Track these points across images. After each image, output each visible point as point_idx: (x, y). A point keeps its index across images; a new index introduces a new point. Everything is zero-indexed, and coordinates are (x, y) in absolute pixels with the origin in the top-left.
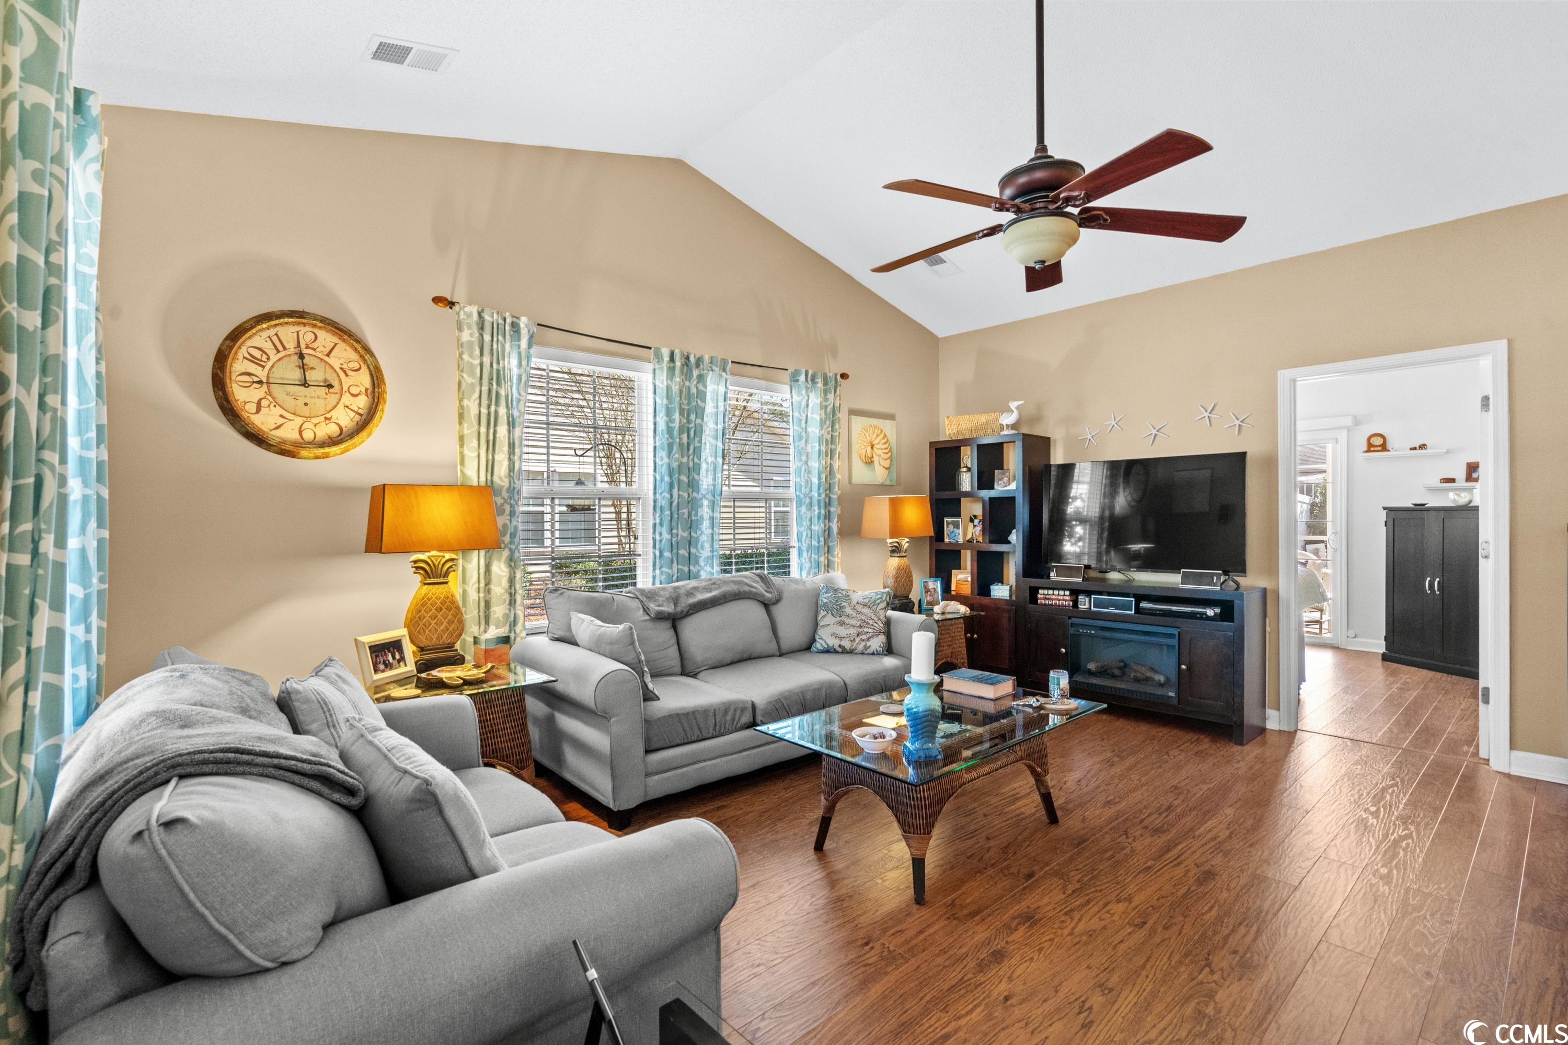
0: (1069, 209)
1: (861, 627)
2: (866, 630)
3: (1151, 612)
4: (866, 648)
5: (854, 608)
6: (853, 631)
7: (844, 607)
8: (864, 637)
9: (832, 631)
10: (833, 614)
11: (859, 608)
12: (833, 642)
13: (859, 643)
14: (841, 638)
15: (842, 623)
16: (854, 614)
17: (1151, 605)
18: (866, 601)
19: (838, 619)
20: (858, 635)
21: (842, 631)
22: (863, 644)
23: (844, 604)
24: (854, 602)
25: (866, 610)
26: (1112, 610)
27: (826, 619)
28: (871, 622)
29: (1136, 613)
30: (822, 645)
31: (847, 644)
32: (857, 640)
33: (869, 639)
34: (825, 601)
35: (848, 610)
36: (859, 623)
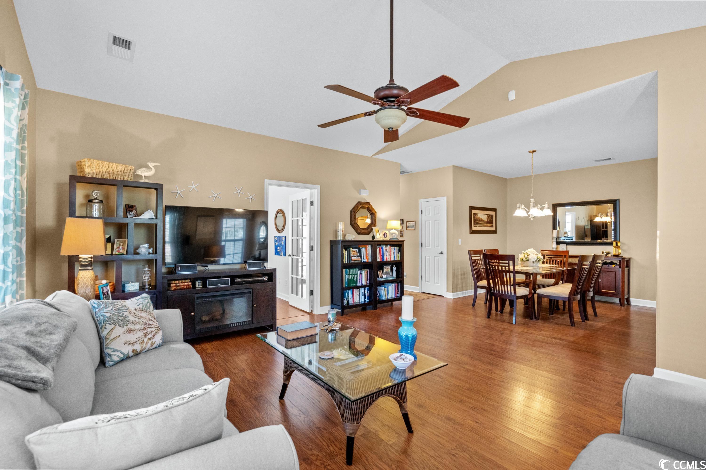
0: (403, 107)
1: (145, 329)
2: (149, 330)
3: (240, 283)
4: (152, 344)
5: (135, 315)
6: (140, 334)
7: (126, 317)
8: (150, 336)
9: (123, 341)
10: (120, 325)
11: (138, 313)
12: (128, 350)
13: (147, 343)
14: (133, 344)
15: (130, 331)
16: (137, 320)
17: (239, 280)
18: (141, 306)
19: (126, 327)
20: (145, 336)
21: (132, 337)
22: (150, 342)
23: (126, 314)
24: (133, 310)
25: (143, 314)
26: (219, 285)
27: (114, 331)
28: (151, 322)
29: (230, 285)
30: (118, 356)
31: (138, 347)
32: (146, 340)
33: (153, 336)
34: (108, 315)
35: (131, 318)
36: (143, 326)
